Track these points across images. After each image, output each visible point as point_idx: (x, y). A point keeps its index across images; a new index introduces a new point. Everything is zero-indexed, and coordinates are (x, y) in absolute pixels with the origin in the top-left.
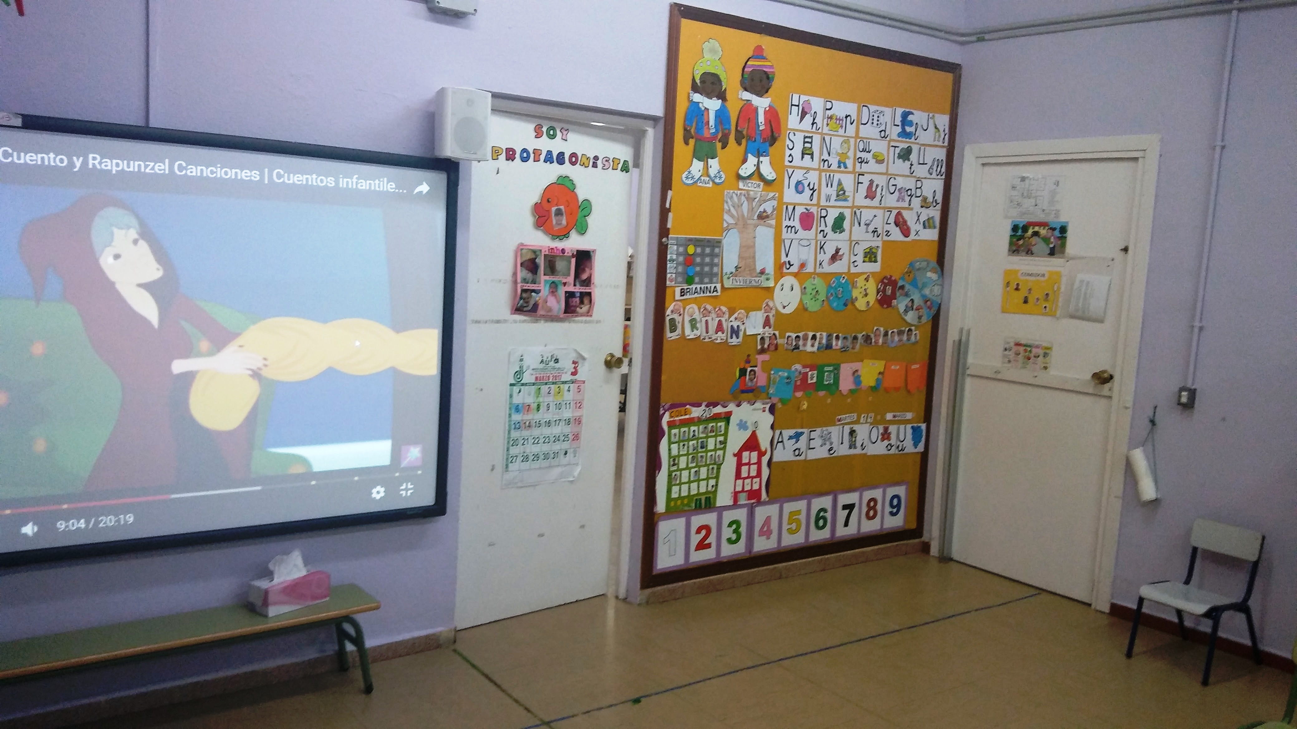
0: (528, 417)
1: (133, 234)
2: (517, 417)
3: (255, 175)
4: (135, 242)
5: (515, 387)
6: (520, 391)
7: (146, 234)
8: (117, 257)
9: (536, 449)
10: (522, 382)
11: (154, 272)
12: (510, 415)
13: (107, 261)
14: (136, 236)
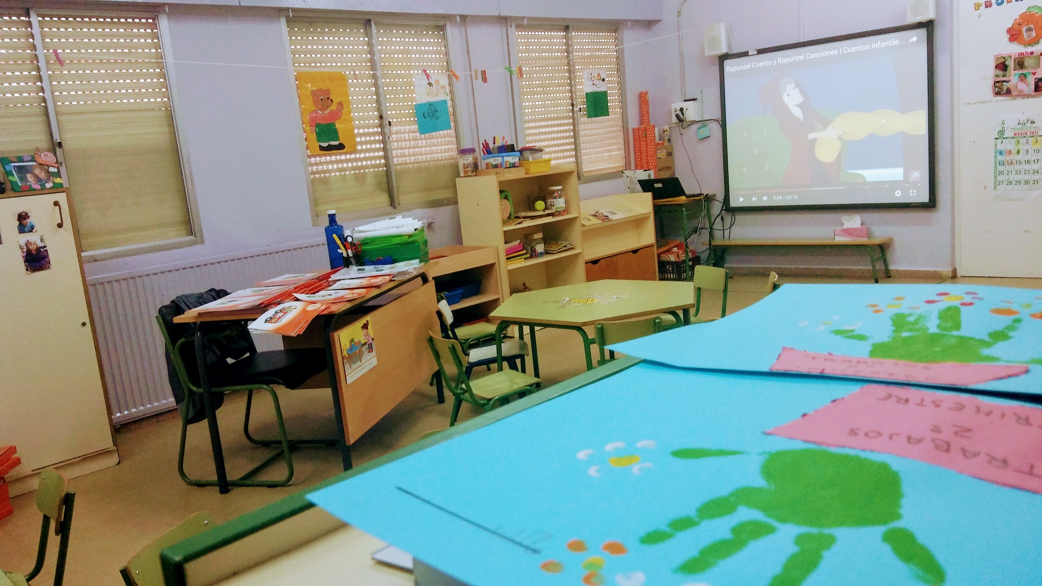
0: (1009, 158)
1: (793, 86)
2: (1000, 158)
3: (836, 52)
4: (794, 89)
5: (998, 140)
6: (1002, 142)
7: (798, 85)
8: (788, 95)
9: (1018, 178)
10: (1004, 137)
11: (800, 100)
12: (995, 157)
13: (785, 97)
14: (794, 86)
